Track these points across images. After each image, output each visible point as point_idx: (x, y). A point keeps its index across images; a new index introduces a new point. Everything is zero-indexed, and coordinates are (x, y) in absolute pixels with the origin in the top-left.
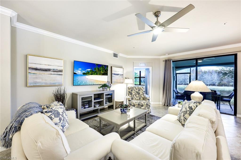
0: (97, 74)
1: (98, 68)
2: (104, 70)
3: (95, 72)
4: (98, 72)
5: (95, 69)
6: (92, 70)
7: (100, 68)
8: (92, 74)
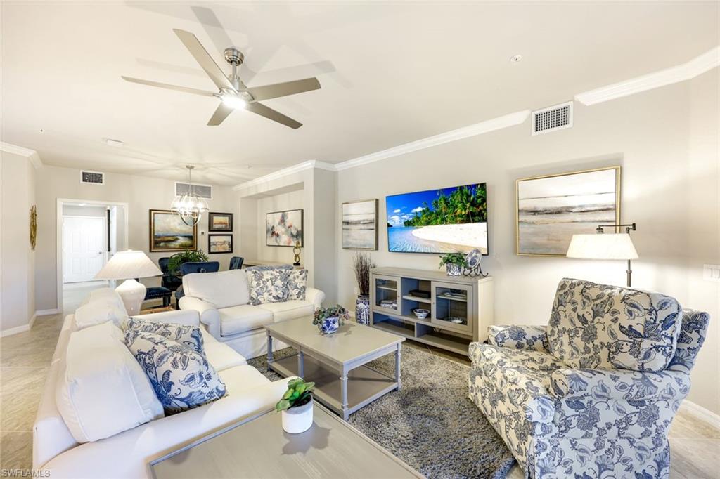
0: (444, 221)
1: (445, 200)
2: (468, 201)
3: (438, 214)
4: (446, 214)
5: (437, 202)
6: (428, 209)
7: (452, 196)
8: (428, 223)
